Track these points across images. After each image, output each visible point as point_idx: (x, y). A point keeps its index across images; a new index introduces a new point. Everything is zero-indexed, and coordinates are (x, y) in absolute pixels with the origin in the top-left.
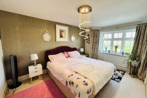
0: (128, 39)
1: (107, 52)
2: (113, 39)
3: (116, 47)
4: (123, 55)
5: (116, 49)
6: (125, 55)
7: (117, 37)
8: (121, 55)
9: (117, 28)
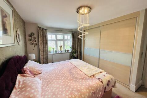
0: (66, 40)
1: (55, 53)
2: (57, 40)
3: (61, 47)
4: (66, 51)
5: (61, 48)
6: (67, 52)
7: (59, 39)
8: (65, 52)
9: (61, 31)
